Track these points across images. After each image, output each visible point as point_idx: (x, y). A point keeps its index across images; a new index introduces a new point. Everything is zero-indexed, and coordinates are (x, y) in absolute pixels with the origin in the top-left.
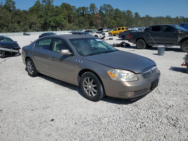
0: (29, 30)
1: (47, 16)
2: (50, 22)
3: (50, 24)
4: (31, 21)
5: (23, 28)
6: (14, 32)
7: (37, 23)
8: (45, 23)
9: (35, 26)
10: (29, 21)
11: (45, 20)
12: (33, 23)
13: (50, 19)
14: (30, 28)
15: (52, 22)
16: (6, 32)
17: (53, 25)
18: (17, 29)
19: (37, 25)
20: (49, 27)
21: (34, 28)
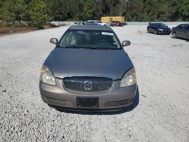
0: (156, 19)
1: (182, 4)
2: (183, 11)
3: (182, 14)
4: (160, 10)
5: (151, 17)
6: (141, 21)
7: (166, 12)
8: (177, 13)
9: (163, 15)
10: (159, 10)
11: (178, 9)
12: (162, 13)
13: (184, 7)
14: (158, 17)
15: (186, 11)
16: (134, 21)
17: (185, 14)
18: (145, 19)
19: (166, 14)
20: (180, 17)
21: (162, 18)
